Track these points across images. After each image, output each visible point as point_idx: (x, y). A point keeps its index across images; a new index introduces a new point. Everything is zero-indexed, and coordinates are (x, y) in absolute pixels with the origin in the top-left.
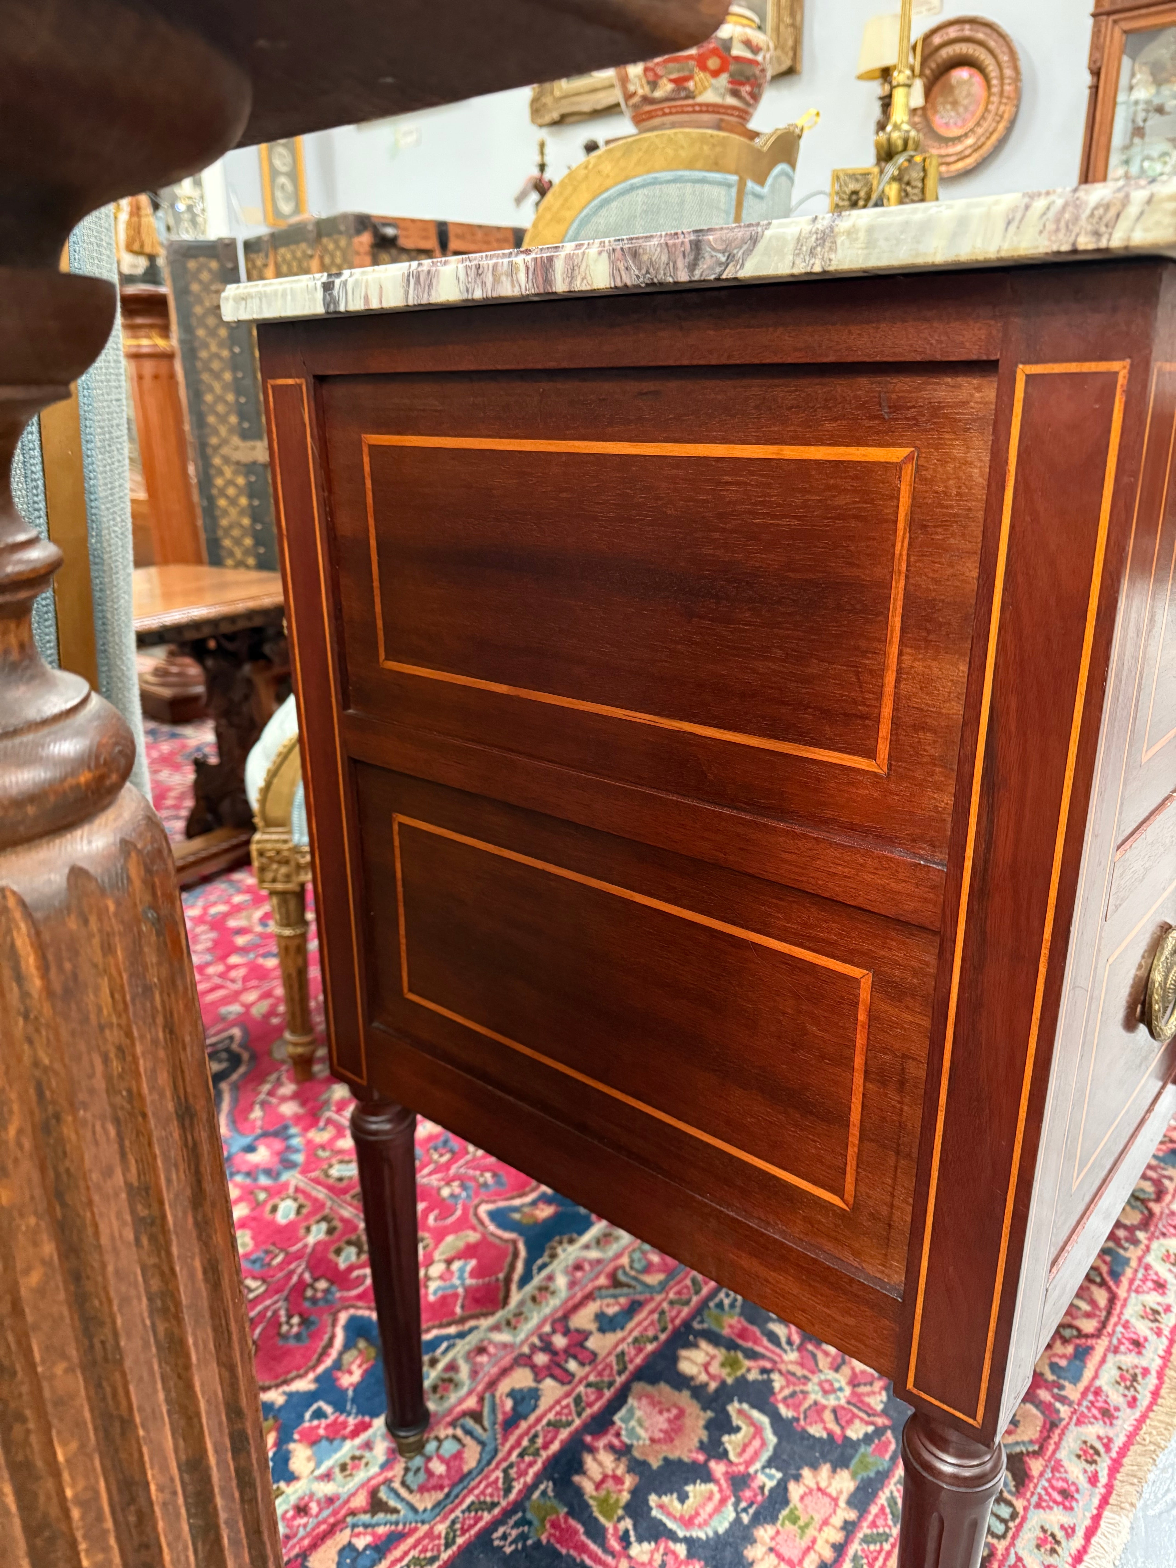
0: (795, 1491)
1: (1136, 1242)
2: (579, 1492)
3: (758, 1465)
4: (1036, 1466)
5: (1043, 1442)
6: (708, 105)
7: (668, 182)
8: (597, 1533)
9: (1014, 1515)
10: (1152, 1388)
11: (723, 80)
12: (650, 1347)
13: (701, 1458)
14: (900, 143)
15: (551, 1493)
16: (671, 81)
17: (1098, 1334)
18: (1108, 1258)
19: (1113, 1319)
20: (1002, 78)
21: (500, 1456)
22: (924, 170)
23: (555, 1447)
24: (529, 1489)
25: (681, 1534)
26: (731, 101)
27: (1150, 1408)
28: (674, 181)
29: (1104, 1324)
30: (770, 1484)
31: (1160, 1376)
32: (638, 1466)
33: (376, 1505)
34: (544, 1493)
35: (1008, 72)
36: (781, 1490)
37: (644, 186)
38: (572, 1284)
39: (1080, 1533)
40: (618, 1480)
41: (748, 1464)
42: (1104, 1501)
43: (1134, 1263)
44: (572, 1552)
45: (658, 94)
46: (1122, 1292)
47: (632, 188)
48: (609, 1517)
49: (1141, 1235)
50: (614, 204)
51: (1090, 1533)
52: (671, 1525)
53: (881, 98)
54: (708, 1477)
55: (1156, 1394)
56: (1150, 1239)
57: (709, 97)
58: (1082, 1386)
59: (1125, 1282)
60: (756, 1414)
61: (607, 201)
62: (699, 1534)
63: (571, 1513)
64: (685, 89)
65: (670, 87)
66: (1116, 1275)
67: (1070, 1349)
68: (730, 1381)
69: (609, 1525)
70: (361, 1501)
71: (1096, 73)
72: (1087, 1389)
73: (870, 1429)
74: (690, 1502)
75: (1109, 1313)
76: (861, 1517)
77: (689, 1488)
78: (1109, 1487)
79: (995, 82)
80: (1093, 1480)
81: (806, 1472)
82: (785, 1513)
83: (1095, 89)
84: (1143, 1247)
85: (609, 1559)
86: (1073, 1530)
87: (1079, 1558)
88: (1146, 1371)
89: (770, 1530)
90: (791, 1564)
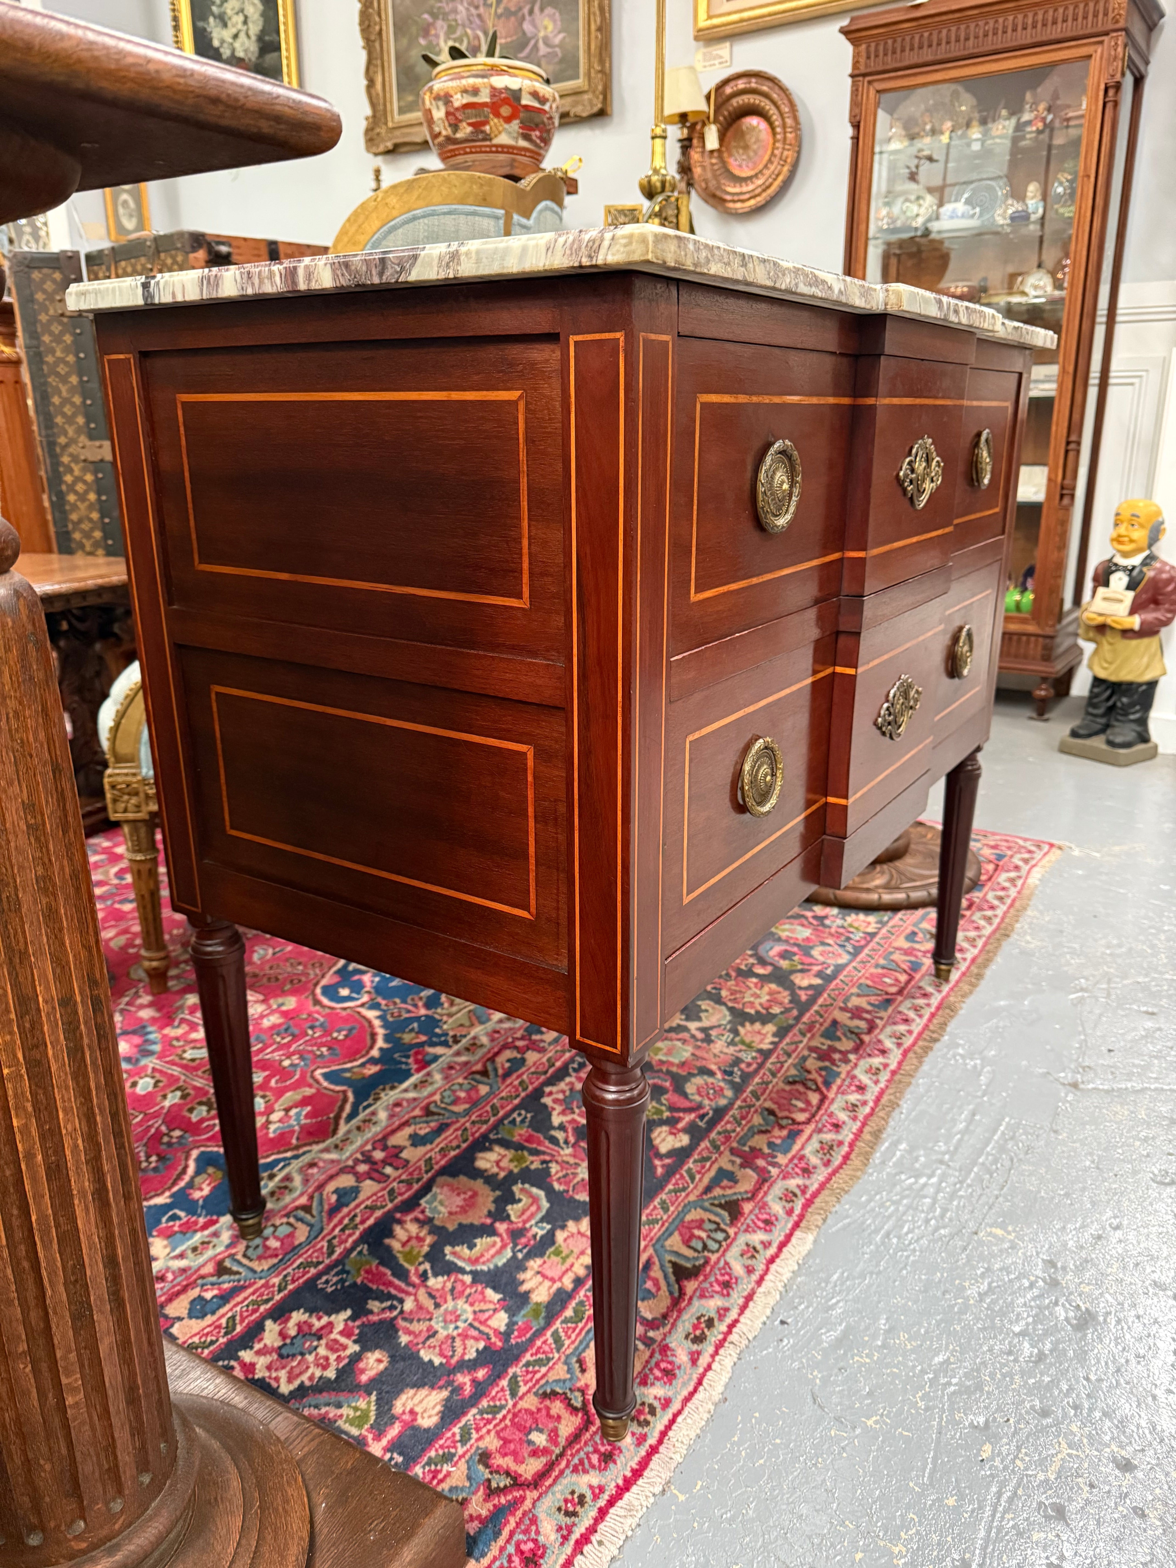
0: (560, 1236)
1: (847, 1061)
2: (389, 1249)
3: (533, 1222)
4: (747, 1207)
5: (755, 1192)
6: (502, 146)
7: (445, 214)
8: (402, 1274)
9: (727, 1237)
10: (843, 1153)
11: (515, 125)
12: (453, 1153)
13: (488, 1221)
14: (658, 185)
15: (365, 1252)
16: (470, 124)
17: (808, 1122)
18: (823, 1073)
19: (821, 1112)
20: (784, 126)
21: (325, 1232)
22: (678, 208)
23: (371, 1221)
24: (348, 1251)
25: (468, 1268)
26: (523, 143)
27: (840, 1167)
28: (450, 213)
29: (813, 1116)
30: (541, 1233)
31: (852, 1145)
32: (437, 1230)
33: (221, 1270)
34: (360, 1253)
35: (789, 122)
36: (550, 1236)
37: (424, 217)
38: (391, 1116)
39: (775, 1245)
40: (420, 1240)
41: (525, 1222)
42: (797, 1225)
43: (843, 1076)
44: (381, 1287)
45: (459, 135)
46: (831, 1095)
47: (415, 218)
48: (411, 1262)
49: (852, 1057)
50: (400, 230)
51: (782, 1245)
52: (460, 1263)
53: (680, 141)
54: (493, 1233)
55: (846, 1158)
56: (858, 1059)
57: (503, 139)
58: (789, 1156)
59: (834, 1088)
60: (535, 1190)
61: (394, 228)
62: (483, 1268)
63: (382, 1263)
64: (483, 132)
65: (469, 129)
66: (828, 1084)
67: (785, 1133)
68: (516, 1171)
69: (412, 1268)
70: (209, 1268)
71: (856, 126)
72: (793, 1157)
74: (477, 1249)
75: (819, 1108)
77: (478, 1241)
78: (801, 1217)
79: (778, 130)
80: (789, 1212)
82: (552, 1249)
83: (856, 139)
84: (852, 1064)
85: (411, 1289)
86: (770, 1243)
87: (772, 1260)
88: (840, 1143)
89: (539, 1261)
90: (553, 1280)
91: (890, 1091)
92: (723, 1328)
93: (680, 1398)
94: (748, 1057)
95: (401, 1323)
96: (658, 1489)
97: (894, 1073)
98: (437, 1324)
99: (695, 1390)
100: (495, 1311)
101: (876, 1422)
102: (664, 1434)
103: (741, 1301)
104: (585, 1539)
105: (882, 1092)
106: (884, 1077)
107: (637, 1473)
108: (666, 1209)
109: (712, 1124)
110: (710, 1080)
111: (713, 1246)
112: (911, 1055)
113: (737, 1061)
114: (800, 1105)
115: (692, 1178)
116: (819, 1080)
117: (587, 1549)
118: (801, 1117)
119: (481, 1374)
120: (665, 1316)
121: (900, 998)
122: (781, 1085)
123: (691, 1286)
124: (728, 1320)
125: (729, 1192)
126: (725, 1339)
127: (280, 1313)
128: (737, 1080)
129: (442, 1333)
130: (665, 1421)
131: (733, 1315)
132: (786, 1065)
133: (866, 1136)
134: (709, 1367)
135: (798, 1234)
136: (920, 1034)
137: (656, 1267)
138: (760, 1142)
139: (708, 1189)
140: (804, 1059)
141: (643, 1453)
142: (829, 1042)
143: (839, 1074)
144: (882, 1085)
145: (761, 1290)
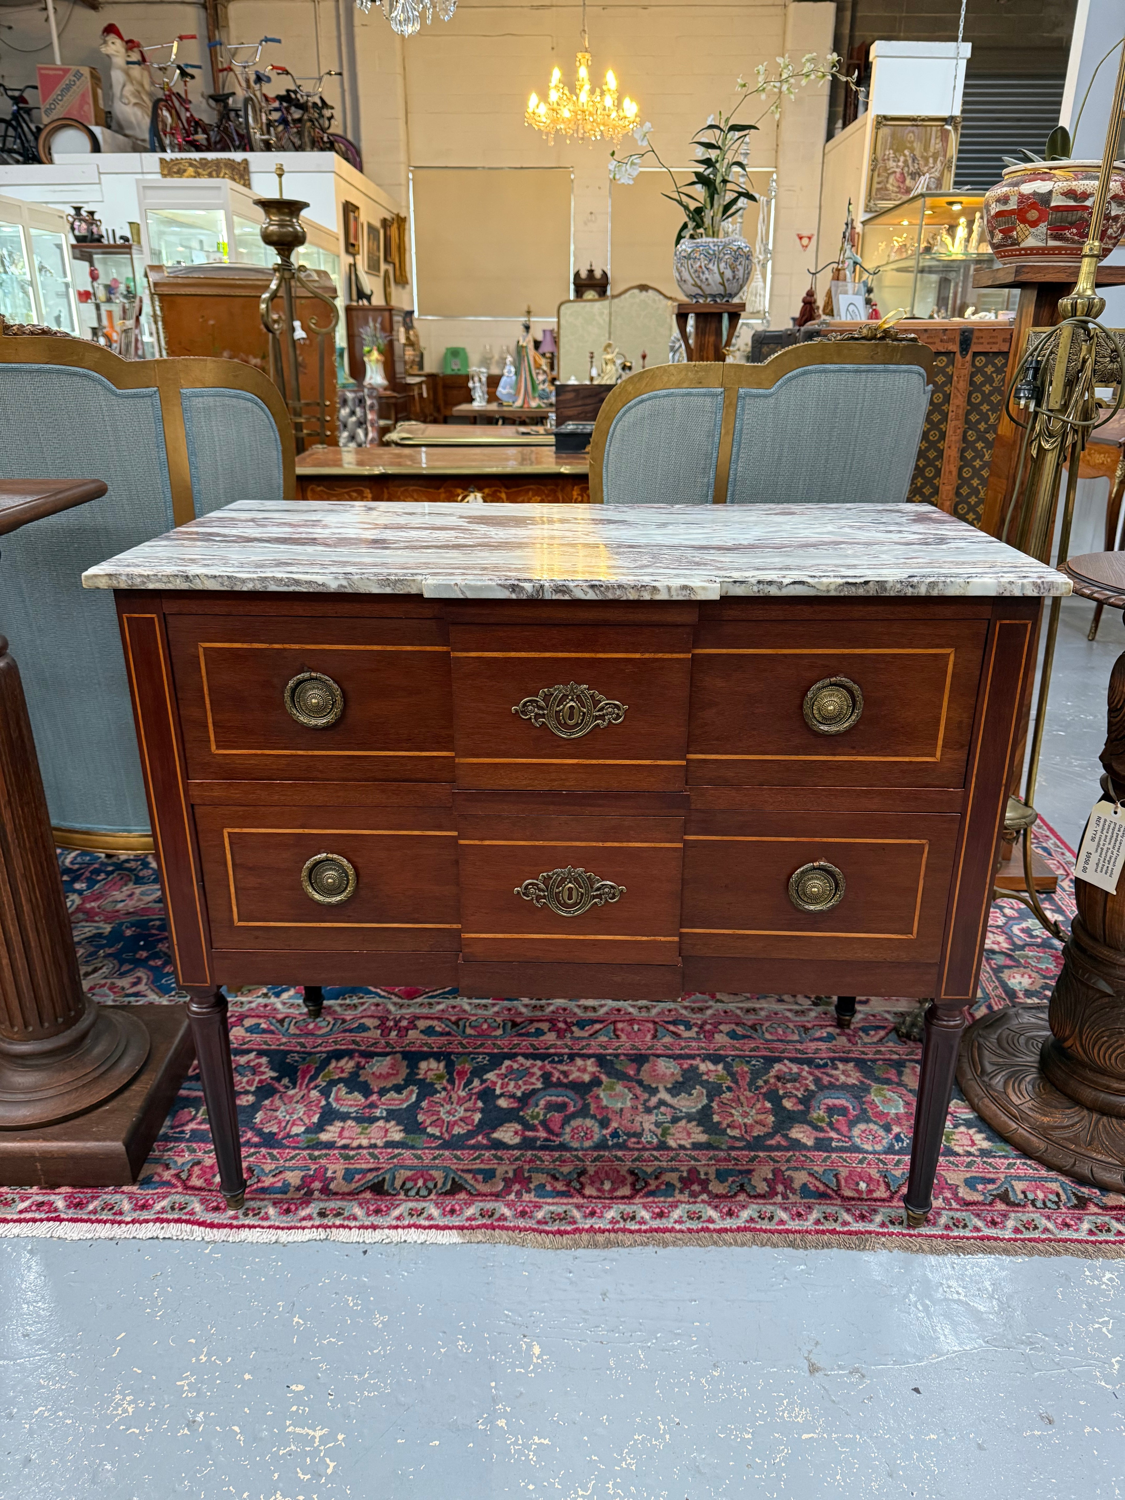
0: (381, 1123)
1: (694, 1195)
2: (329, 1063)
3: (385, 1107)
4: (463, 1196)
5: (479, 1194)
6: (1031, 249)
8: (313, 1078)
9: (424, 1197)
10: (562, 1228)
11: (1043, 228)
12: (425, 1049)
13: (376, 1090)
15: (323, 1058)
17: (587, 1197)
18: (663, 1187)
19: (607, 1201)
21: (329, 1037)
23: (343, 1047)
24: (321, 1052)
25: (331, 1100)
26: (1053, 243)
27: (547, 1233)
29: (599, 1198)
30: (378, 1114)
31: (577, 1230)
32: (355, 1075)
34: (321, 1056)
36: (378, 1119)
39: (431, 1223)
40: (342, 1071)
41: (384, 1104)
42: (461, 1228)
43: (670, 1199)
44: (300, 1077)
46: (637, 1200)
48: (323, 1078)
49: (704, 1197)
51: (437, 1227)
52: (332, 1095)
54: (366, 1096)
55: (561, 1233)
56: (703, 1201)
57: (1032, 242)
58: (537, 1200)
59: (650, 1199)
60: (414, 1096)
62: (334, 1105)
63: (318, 1068)
66: (651, 1193)
67: (564, 1188)
68: (428, 1080)
69: (319, 1079)
70: (280, 1016)
72: (535, 1202)
73: (438, 1134)
74: (349, 1096)
75: (611, 1198)
76: (382, 1148)
77: (356, 1093)
78: (472, 1227)
80: (469, 1219)
81: (393, 1123)
82: (366, 1125)
84: (693, 1200)
85: (304, 1087)
86: (432, 1219)
87: (418, 1227)
88: (575, 1223)
89: (354, 1124)
90: (340, 1135)
91: (679, 1235)
92: (338, 1223)
93: (272, 1223)
94: (646, 1138)
95: (278, 1095)
96: (206, 1239)
97: (707, 1230)
98: (282, 1108)
99: (283, 1229)
100: (305, 1124)
101: (298, 1323)
102: (243, 1226)
103: (367, 1223)
104: (162, 1221)
105: (671, 1230)
106: (695, 1225)
107: (212, 1226)
108: (435, 1158)
109: (543, 1148)
110: (596, 1129)
111: (413, 1193)
112: (749, 1235)
113: (638, 1135)
114: (607, 1186)
115: (475, 1159)
116: (652, 1187)
117: (158, 1224)
118: (589, 1191)
119: (256, 1139)
120: (336, 1194)
121: (839, 1202)
122: (626, 1168)
123: (368, 1195)
124: (346, 1223)
125: (472, 1182)
126: (330, 1227)
127: (261, 1053)
128: (610, 1143)
129: (278, 1113)
130: (252, 1223)
131: (353, 1224)
132: (656, 1163)
133: (600, 1238)
134: (304, 1228)
135: (455, 1231)
136: (787, 1231)
137: (375, 1174)
138: (539, 1178)
139: (469, 1171)
140: (673, 1170)
141: (225, 1222)
142: (712, 1177)
143: (672, 1196)
144: (677, 1227)
145: (386, 1231)
